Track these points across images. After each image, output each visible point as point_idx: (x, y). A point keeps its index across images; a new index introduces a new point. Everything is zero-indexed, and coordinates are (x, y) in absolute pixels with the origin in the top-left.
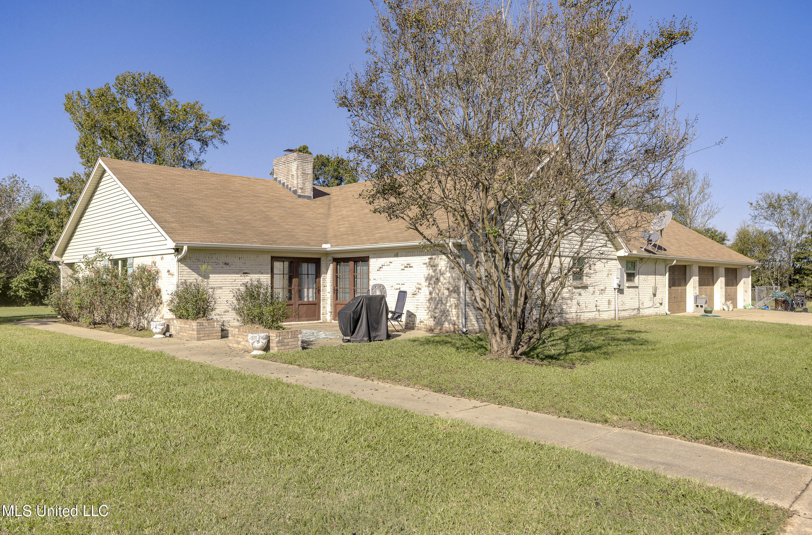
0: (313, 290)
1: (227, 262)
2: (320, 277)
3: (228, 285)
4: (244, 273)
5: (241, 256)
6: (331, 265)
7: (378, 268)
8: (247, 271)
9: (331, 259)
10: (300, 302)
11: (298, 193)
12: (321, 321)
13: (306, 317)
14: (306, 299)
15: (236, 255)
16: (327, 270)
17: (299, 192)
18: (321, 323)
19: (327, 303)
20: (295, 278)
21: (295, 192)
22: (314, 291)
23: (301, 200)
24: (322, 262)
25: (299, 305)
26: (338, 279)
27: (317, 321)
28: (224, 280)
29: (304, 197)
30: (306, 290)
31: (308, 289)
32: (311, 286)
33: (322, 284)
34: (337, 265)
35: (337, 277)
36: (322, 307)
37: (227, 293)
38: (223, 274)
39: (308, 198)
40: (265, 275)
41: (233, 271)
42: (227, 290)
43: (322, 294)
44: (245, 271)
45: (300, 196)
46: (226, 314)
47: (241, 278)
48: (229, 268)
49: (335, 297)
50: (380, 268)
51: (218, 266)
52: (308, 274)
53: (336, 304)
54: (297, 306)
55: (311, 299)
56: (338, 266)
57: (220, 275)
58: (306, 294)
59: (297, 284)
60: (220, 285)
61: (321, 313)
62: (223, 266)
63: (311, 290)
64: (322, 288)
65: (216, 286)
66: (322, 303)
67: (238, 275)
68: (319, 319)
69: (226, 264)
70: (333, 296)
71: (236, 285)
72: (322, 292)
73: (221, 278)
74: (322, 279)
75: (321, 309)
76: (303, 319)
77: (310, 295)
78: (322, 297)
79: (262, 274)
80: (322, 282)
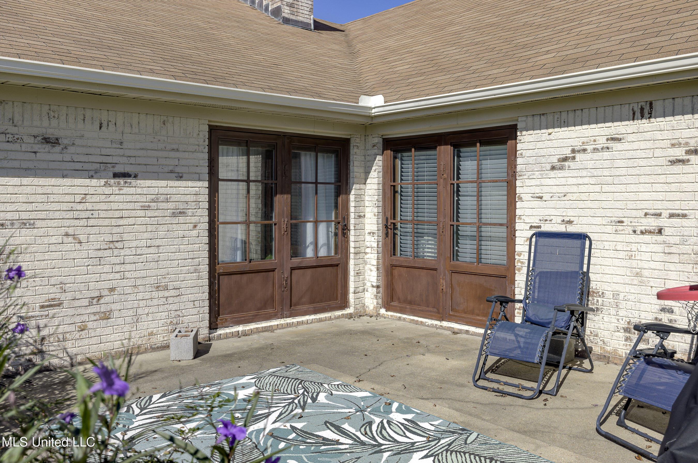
0: (328, 228)
1: (52, 133)
2: (348, 193)
3: (57, 215)
4: (116, 175)
5: (104, 116)
6: (379, 158)
7: (554, 160)
8: (128, 169)
9: (378, 140)
10: (296, 261)
11: (284, 15)
12: (350, 310)
13: (312, 302)
14: (310, 253)
15: (88, 113)
16: (367, 173)
17: (286, 12)
18: (350, 316)
19: (365, 263)
20: (282, 193)
21: (277, 12)
22: (332, 229)
23: (288, 27)
24: (353, 151)
25: (292, 269)
26: (398, 197)
27: (339, 313)
28: (40, 198)
29: (296, 23)
30: (309, 227)
31: (316, 223)
32: (322, 216)
33: (352, 210)
34: (395, 158)
35: (395, 192)
36: (352, 273)
37: (53, 240)
38: (35, 176)
39: (305, 26)
40: (190, 183)
41: (78, 166)
42: (51, 232)
43: (352, 238)
44: (119, 169)
45: (287, 21)
46: (52, 312)
47: (108, 190)
48: (59, 157)
49: (390, 246)
50: (565, 159)
51: (16, 146)
52: (316, 183)
53: (393, 266)
54: (287, 274)
55: (322, 252)
56: (398, 162)
57: (25, 181)
58: (309, 238)
59: (287, 209)
60: (24, 216)
61: (351, 290)
62: (36, 148)
63: (322, 227)
64: (352, 221)
65: (9, 216)
66: (352, 262)
67: (94, 182)
68: (344, 304)
69: (46, 140)
70: (385, 245)
71: (88, 214)
72: (352, 232)
73: (29, 190)
74: (352, 197)
75: (352, 278)
76: (305, 307)
77: (322, 240)
78: (352, 244)
79: (180, 177)
80: (352, 204)
